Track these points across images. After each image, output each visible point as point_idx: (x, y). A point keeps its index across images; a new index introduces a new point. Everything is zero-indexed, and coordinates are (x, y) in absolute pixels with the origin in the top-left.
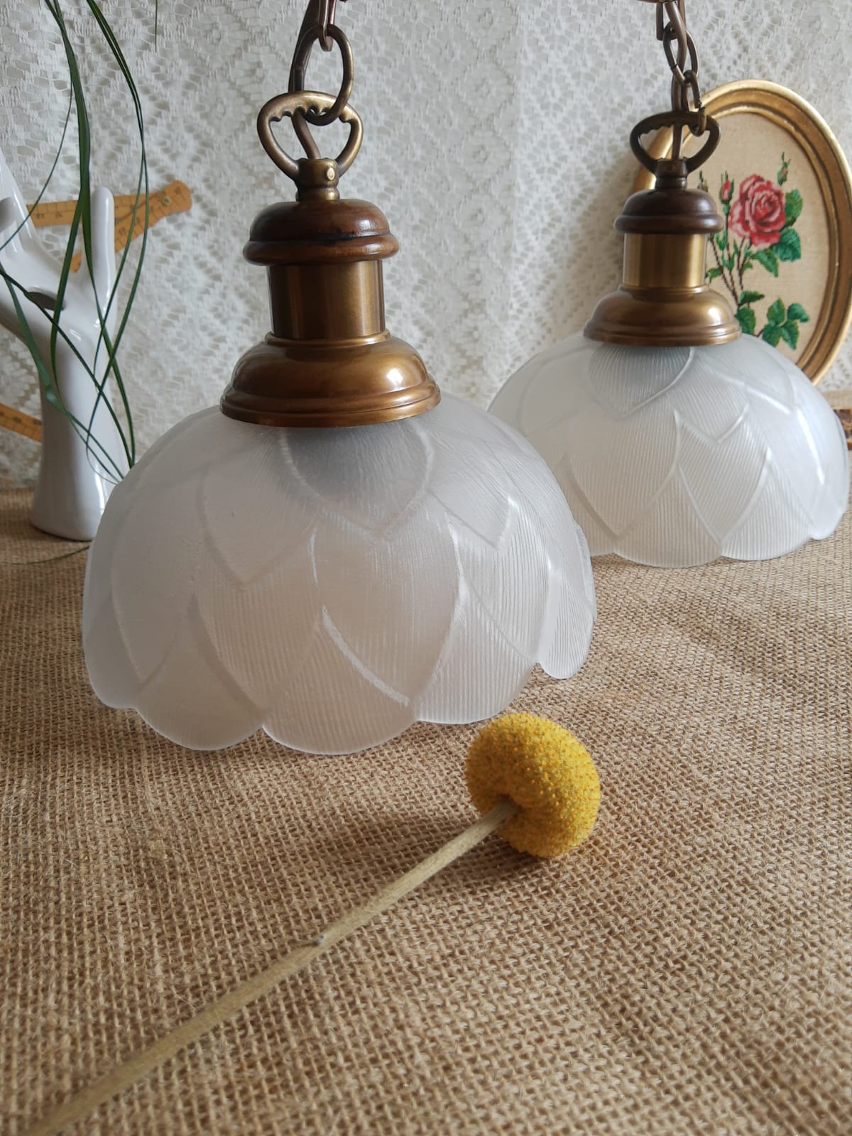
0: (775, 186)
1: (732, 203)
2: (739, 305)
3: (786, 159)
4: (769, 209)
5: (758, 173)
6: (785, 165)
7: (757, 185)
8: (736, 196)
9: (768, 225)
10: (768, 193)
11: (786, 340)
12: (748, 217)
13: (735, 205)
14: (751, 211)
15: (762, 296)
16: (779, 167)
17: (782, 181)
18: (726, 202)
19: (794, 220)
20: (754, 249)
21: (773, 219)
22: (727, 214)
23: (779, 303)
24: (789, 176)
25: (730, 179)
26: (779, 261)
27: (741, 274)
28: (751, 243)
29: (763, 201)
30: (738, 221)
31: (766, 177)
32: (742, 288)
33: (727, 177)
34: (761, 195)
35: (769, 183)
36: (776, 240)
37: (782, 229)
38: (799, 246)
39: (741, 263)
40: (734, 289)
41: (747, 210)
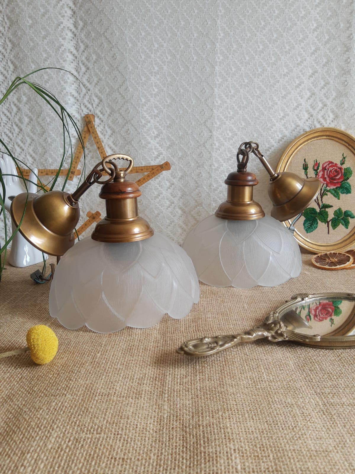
0: (339, 165)
1: (318, 171)
2: (321, 209)
3: (345, 156)
4: (336, 174)
5: (331, 160)
6: (344, 158)
7: (330, 165)
8: (320, 168)
9: (335, 180)
10: (336, 168)
11: (343, 224)
12: (326, 176)
13: (320, 171)
14: (327, 174)
15: (332, 206)
16: (341, 159)
17: (342, 164)
18: (316, 170)
19: (348, 179)
20: (328, 188)
21: (338, 177)
22: (316, 175)
23: (340, 209)
24: (345, 162)
25: (318, 162)
26: (340, 193)
27: (322, 197)
28: (327, 186)
29: (333, 171)
30: (321, 178)
31: (335, 162)
32: (322, 202)
33: (316, 161)
34: (332, 169)
35: (336, 164)
36: (339, 186)
37: (342, 182)
38: (350, 189)
39: (322, 193)
40: (319, 203)
41: (326, 174)
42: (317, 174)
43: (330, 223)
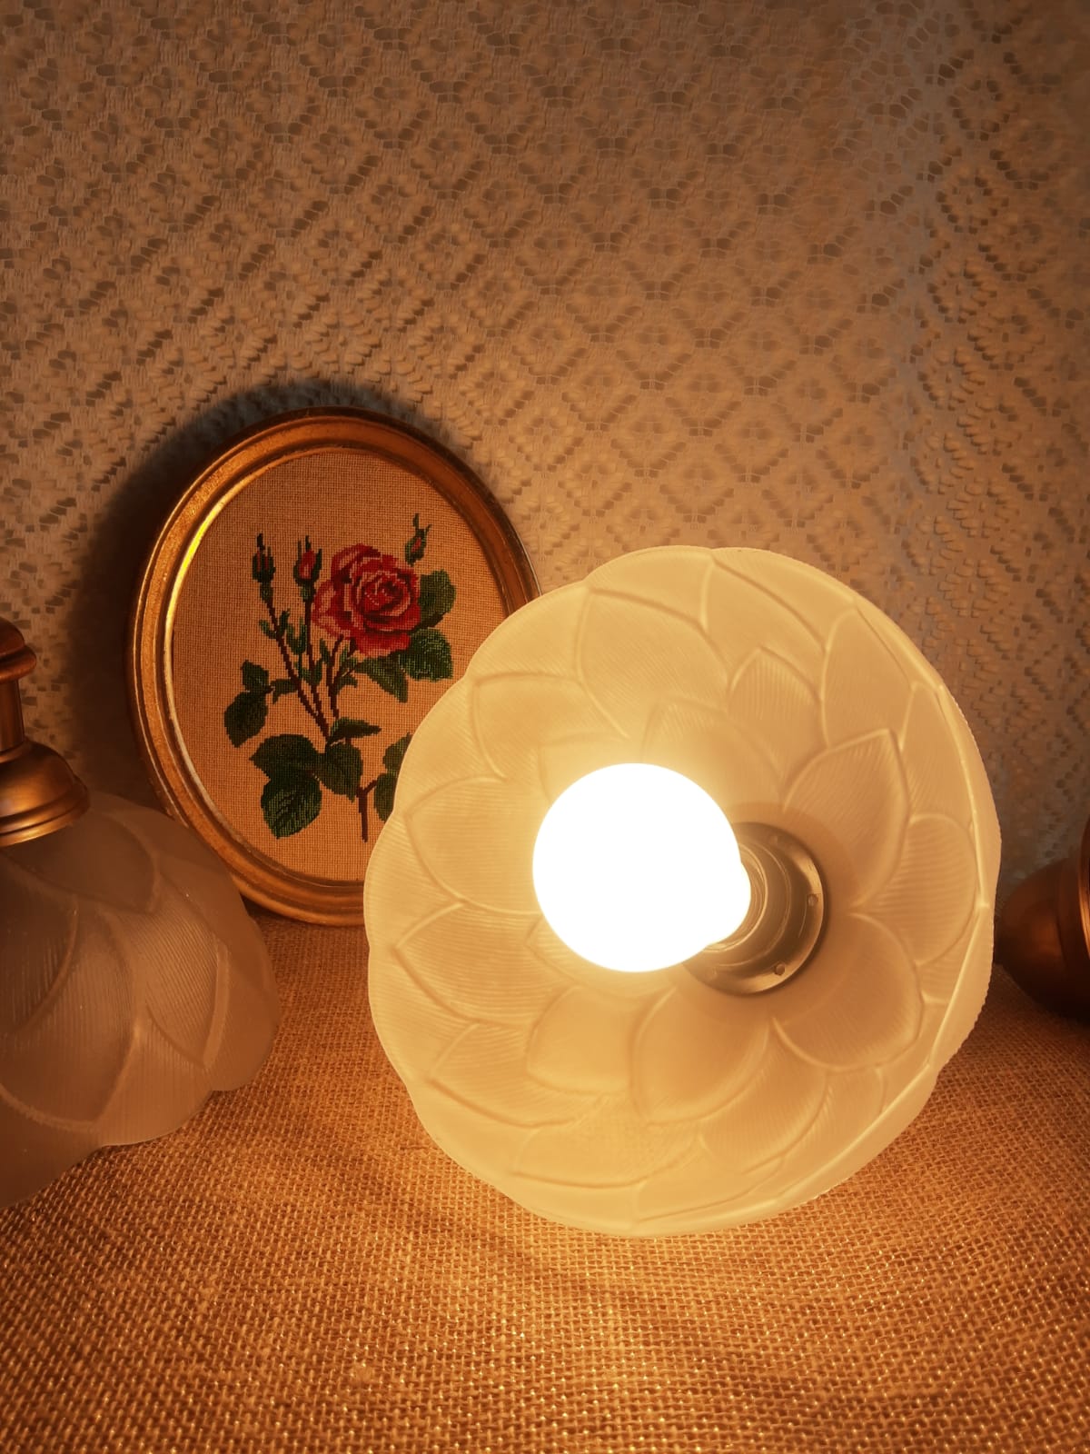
0: (401, 563)
1: (317, 585)
2: (330, 740)
3: (422, 525)
4: (389, 599)
5: (368, 543)
6: (421, 534)
7: (366, 560)
8: (325, 574)
9: (388, 621)
10: (388, 574)
12: (347, 608)
13: (324, 587)
14: (353, 599)
15: (375, 730)
16: (409, 536)
17: (415, 553)
18: (306, 583)
19: (439, 617)
20: (359, 656)
21: (396, 613)
22: (308, 602)
24: (426, 551)
25: (315, 549)
26: (408, 677)
27: (333, 693)
28: (353, 648)
29: (377, 585)
30: (329, 613)
31: (384, 550)
32: (336, 713)
33: (308, 545)
34: (372, 577)
35: (389, 559)
36: (403, 646)
37: (414, 630)
38: (449, 658)
39: (334, 675)
40: (321, 715)
41: (347, 599)
42: (310, 598)
43: (371, 796)
